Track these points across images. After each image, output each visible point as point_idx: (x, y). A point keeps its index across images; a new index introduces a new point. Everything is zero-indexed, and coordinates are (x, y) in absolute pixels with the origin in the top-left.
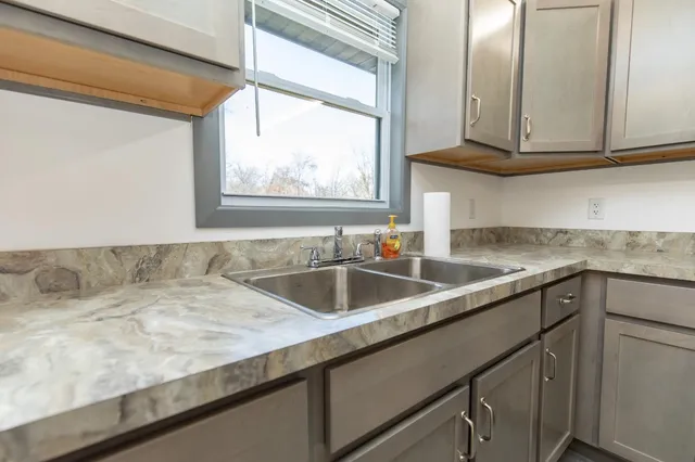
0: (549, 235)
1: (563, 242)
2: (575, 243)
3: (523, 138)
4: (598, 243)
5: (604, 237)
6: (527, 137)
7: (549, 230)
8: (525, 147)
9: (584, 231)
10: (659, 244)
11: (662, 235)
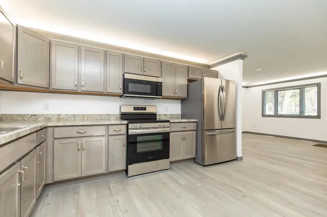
0: (28, 117)
1: (34, 119)
2: (39, 119)
3: (19, 78)
4: (48, 119)
5: (50, 116)
6: (21, 78)
7: (28, 115)
8: (20, 81)
9: (43, 115)
10: (66, 118)
11: (66, 115)
